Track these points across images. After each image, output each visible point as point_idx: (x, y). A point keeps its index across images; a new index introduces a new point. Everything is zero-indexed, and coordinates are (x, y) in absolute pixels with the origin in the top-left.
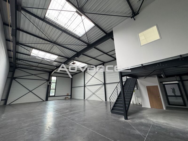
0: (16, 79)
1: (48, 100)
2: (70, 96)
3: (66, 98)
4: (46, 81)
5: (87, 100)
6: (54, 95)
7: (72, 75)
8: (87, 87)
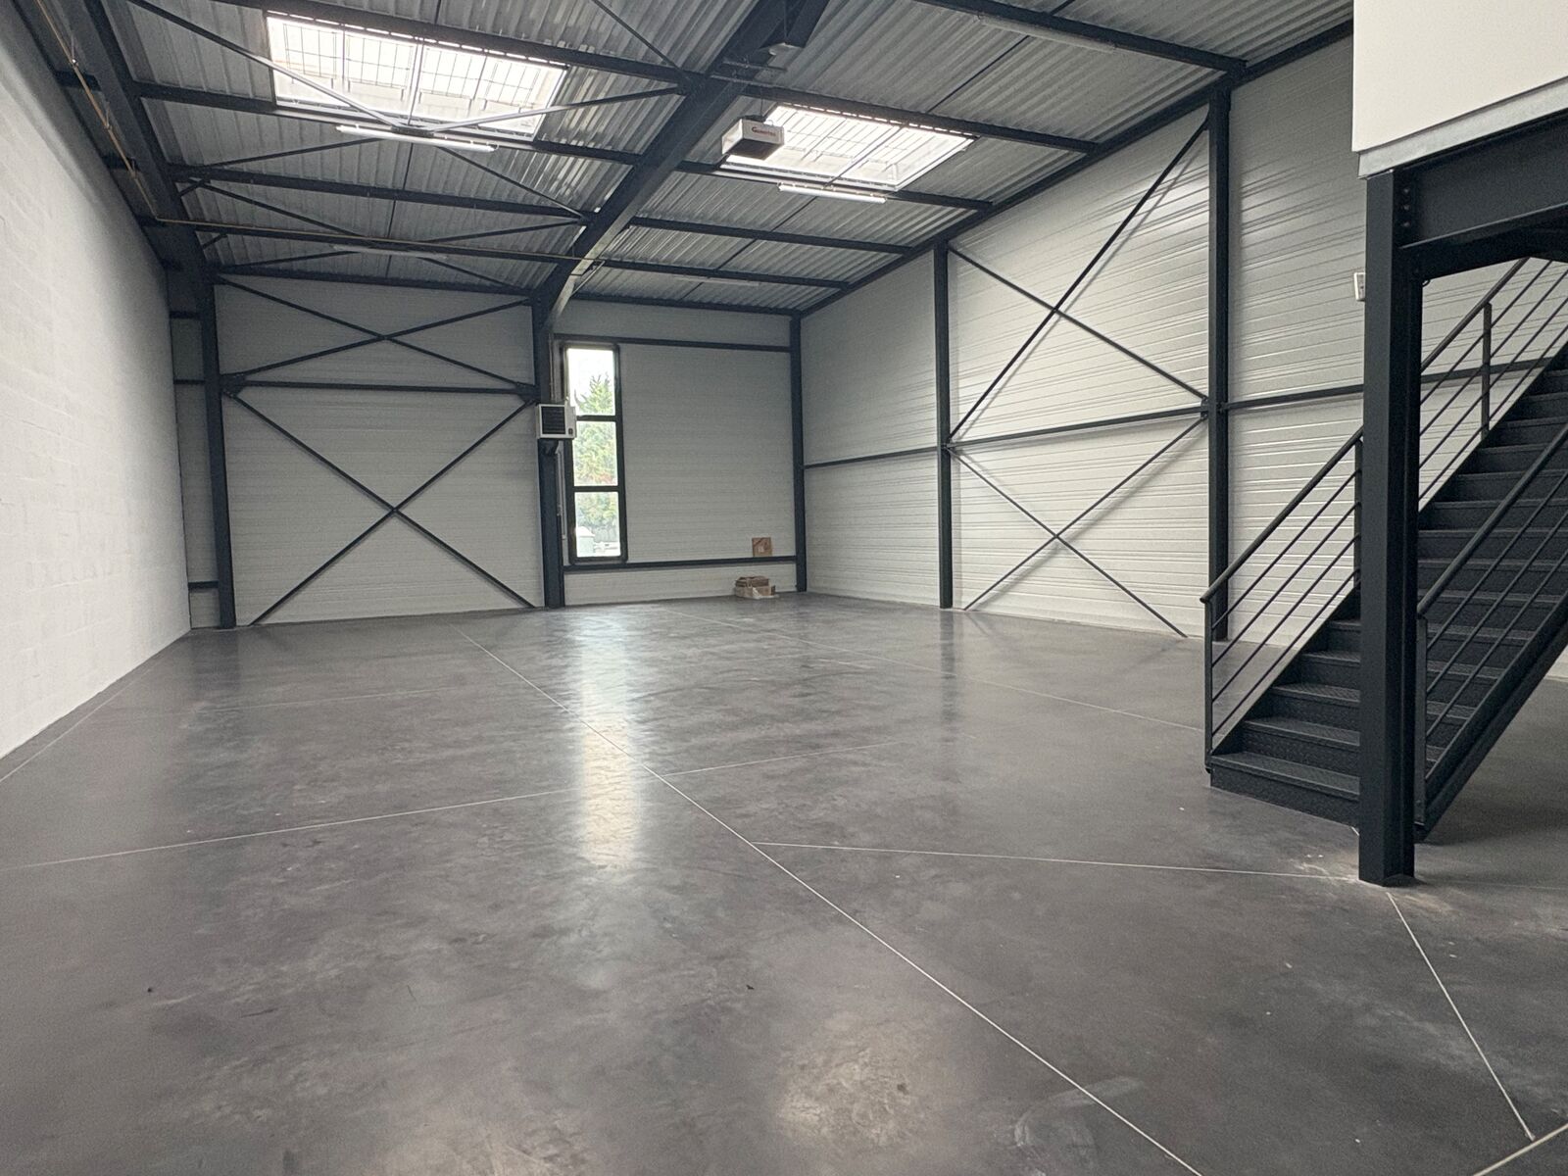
1: (569, 599)
2: (790, 569)
4: (512, 403)
6: (615, 551)
7: (796, 317)
8: (981, 459)
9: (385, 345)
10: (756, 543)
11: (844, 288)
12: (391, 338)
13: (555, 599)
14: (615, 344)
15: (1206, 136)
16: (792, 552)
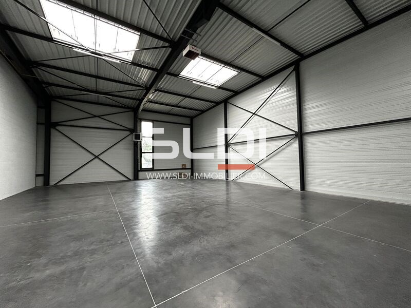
0: (58, 128)
4: (128, 133)
6: (151, 167)
7: (192, 118)
8: (235, 147)
9: (97, 118)
10: (183, 165)
11: (203, 112)
12: (99, 117)
13: (136, 178)
14: (152, 121)
15: (294, 72)
16: (190, 167)
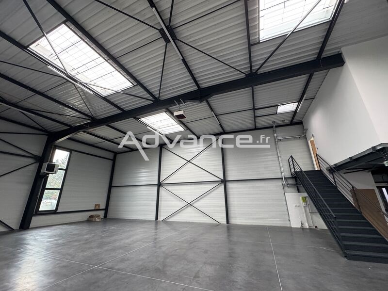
1: (32, 225)
2: (103, 212)
3: (91, 217)
4: (32, 161)
5: (165, 221)
6: (54, 208)
7: (116, 154)
10: (96, 205)
13: (25, 225)
14: (70, 151)
16: (104, 208)
